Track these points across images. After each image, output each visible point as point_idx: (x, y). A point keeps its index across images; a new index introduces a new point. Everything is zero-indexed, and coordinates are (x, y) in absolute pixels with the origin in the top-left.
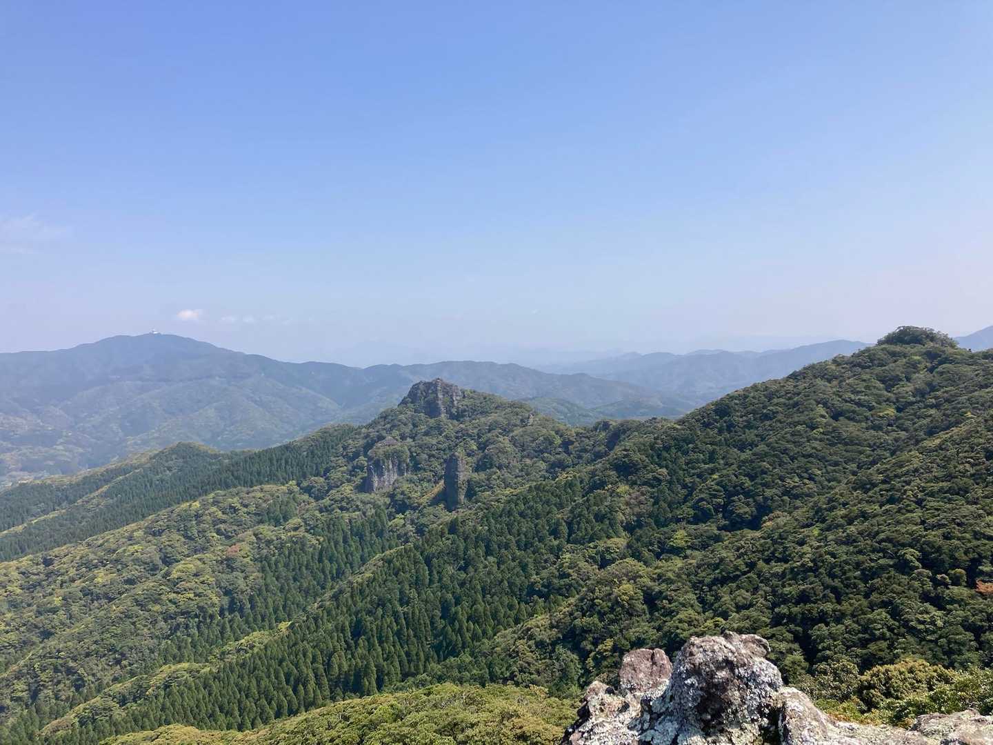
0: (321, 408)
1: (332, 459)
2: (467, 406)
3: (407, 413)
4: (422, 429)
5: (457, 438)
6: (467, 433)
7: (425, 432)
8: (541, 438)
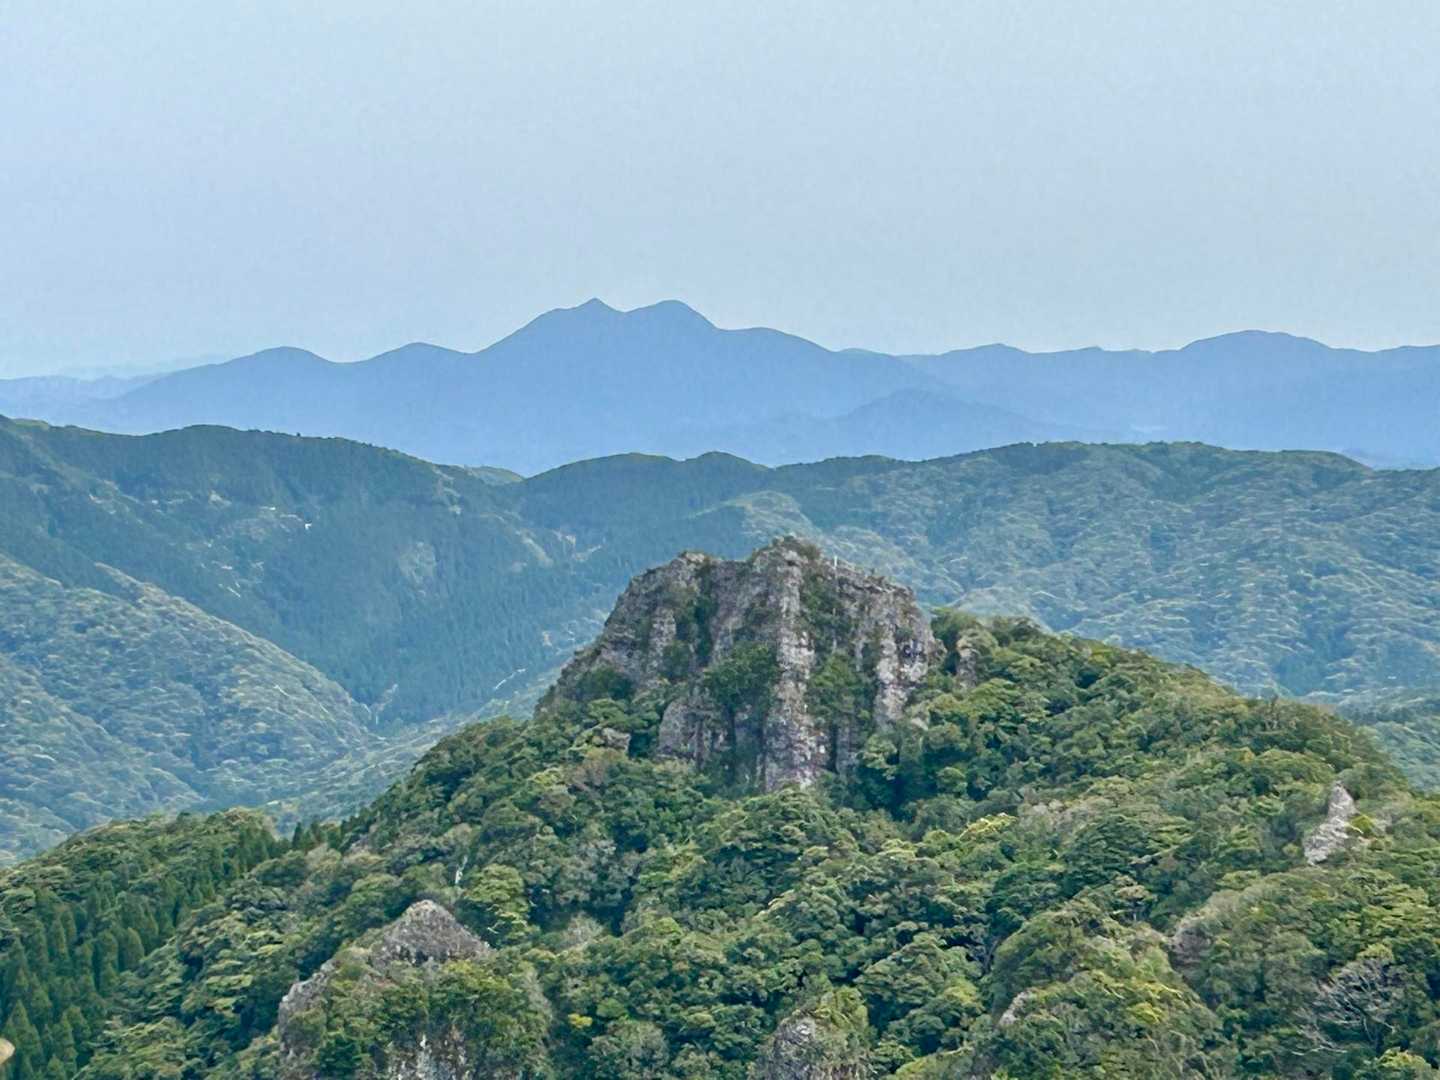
0: (249, 715)
1: (117, 1029)
2: (962, 721)
3: (578, 759)
4: (666, 864)
5: (859, 925)
6: (923, 902)
7: (686, 883)
8: (1381, 949)
